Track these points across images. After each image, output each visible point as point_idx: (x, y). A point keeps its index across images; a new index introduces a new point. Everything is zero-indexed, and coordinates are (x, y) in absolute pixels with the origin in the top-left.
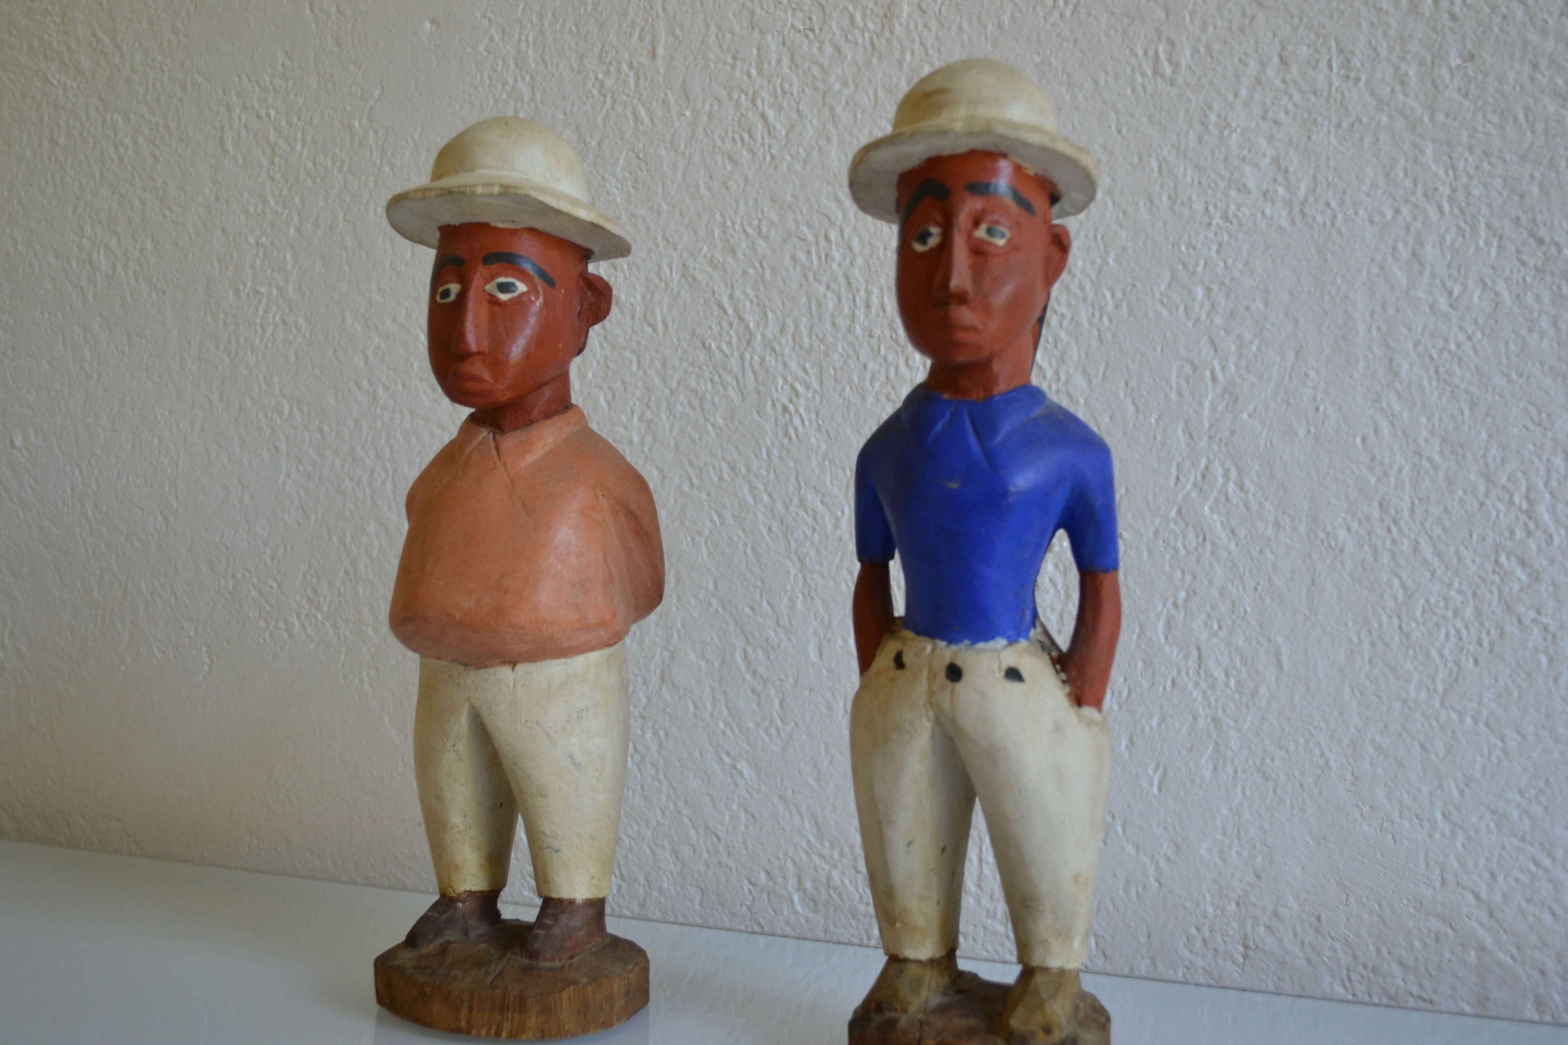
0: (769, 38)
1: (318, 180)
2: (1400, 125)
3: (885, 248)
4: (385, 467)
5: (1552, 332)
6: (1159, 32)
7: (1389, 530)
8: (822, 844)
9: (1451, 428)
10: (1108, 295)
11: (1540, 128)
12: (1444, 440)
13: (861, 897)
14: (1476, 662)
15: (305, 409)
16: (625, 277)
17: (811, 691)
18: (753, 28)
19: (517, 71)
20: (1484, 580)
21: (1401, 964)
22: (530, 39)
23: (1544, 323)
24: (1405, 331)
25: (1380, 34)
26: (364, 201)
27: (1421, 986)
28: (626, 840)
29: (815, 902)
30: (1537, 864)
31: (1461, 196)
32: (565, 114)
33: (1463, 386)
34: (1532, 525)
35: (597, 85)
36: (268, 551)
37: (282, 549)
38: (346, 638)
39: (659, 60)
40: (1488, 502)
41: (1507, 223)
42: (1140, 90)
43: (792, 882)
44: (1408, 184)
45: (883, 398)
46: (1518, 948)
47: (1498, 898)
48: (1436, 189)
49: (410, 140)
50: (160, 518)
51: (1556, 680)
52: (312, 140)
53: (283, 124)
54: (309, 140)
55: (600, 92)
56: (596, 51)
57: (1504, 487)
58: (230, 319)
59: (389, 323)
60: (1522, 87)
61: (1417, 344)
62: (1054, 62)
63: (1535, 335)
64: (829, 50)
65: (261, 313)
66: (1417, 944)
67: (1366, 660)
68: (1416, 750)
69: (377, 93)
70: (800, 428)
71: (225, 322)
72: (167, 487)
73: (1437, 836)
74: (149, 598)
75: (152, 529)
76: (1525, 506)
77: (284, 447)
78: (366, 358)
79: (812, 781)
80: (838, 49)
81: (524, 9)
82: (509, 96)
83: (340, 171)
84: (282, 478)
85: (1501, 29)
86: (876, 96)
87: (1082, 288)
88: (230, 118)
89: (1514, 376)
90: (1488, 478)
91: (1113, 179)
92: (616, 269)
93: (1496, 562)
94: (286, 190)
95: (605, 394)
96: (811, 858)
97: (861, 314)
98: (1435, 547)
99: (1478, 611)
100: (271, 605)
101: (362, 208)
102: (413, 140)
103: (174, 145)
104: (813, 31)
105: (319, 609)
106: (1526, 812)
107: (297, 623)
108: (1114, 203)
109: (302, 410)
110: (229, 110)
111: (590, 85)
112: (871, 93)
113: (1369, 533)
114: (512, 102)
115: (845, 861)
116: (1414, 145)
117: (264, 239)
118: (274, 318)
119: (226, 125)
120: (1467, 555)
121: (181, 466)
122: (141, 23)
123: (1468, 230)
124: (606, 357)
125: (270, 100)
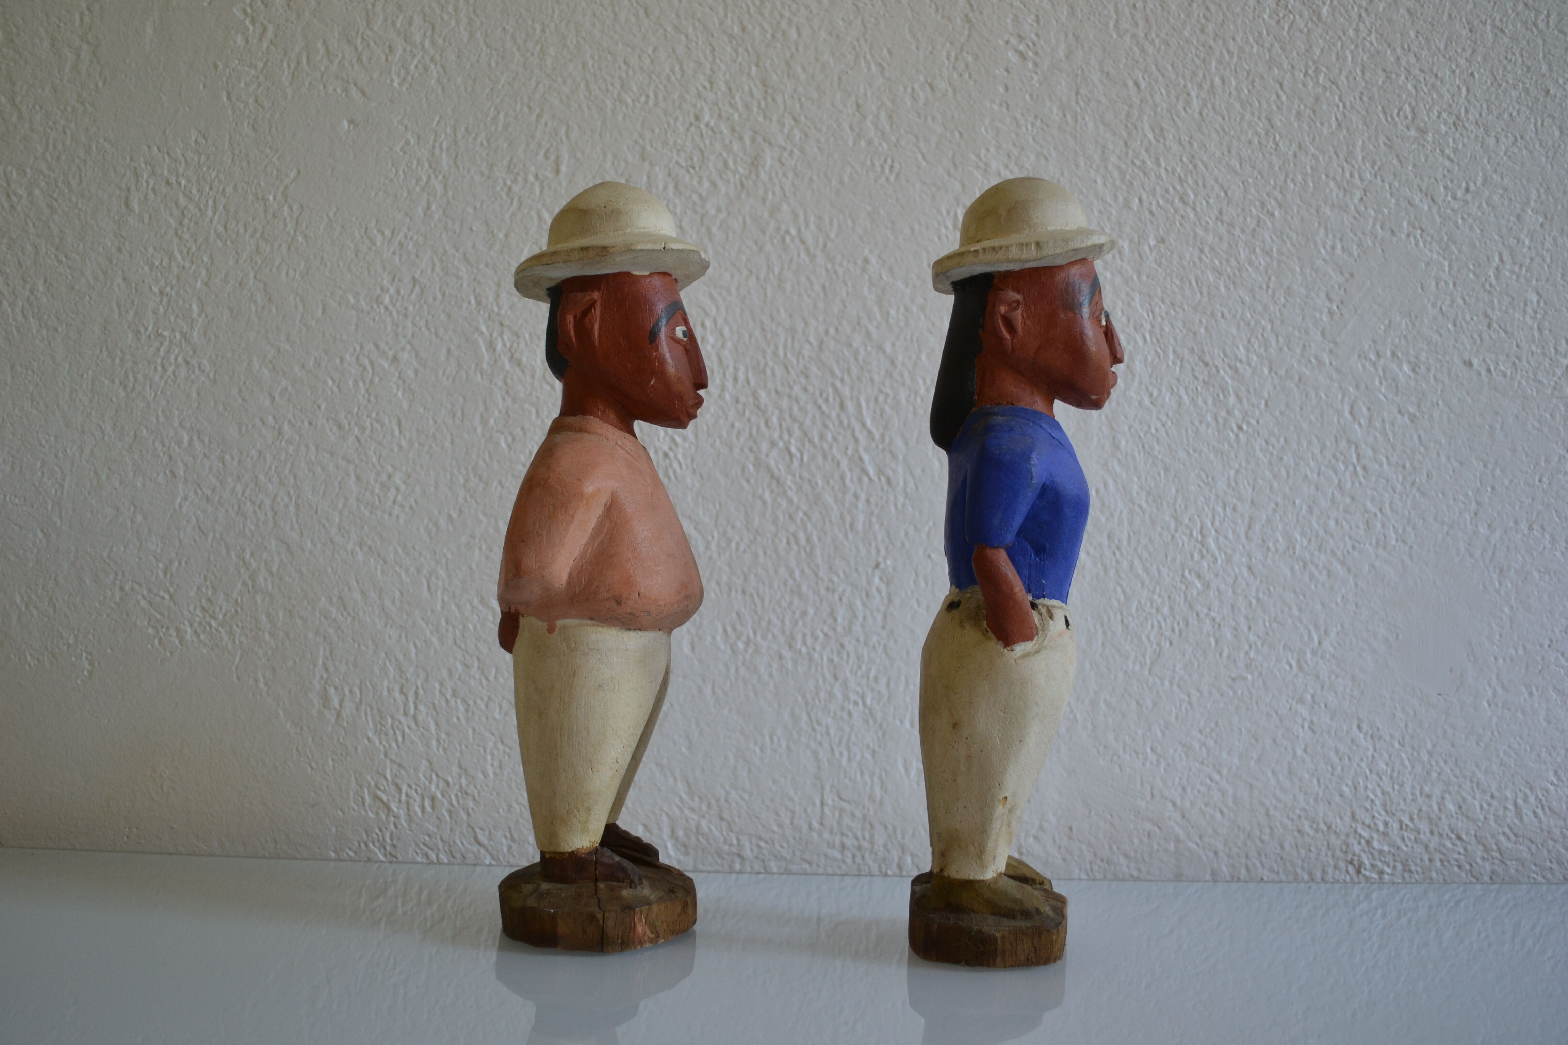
0: (657, 169)
1: (229, 242)
2: (1118, 280)
3: (750, 336)
4: (289, 493)
5: (1214, 424)
6: (957, 200)
7: (1114, 554)
8: (692, 800)
9: (1153, 485)
10: (921, 382)
11: (1205, 291)
12: (1148, 493)
13: (725, 840)
14: (1171, 643)
15: (206, 440)
16: (527, 344)
17: (684, 677)
18: (644, 160)
19: (431, 171)
20: (1175, 588)
21: (1126, 856)
22: (444, 146)
23: (1209, 419)
24: (1123, 418)
25: (1105, 219)
26: (277, 264)
27: (1139, 870)
28: (517, 807)
29: (685, 846)
30: (1211, 779)
31: (1157, 330)
32: (475, 209)
33: (1160, 457)
34: (1204, 551)
35: (506, 189)
36: (161, 565)
37: (176, 564)
38: (241, 643)
39: (562, 176)
40: (1177, 536)
41: (1186, 351)
42: (944, 239)
43: (666, 831)
44: (1124, 320)
45: (746, 450)
46: (1201, 838)
47: (1188, 804)
48: (1142, 325)
49: (325, 217)
50: (40, 535)
51: (1221, 655)
52: (224, 208)
53: (194, 191)
54: (221, 207)
55: (508, 195)
56: (505, 162)
57: (1187, 526)
58: (128, 357)
59: (297, 369)
60: (1194, 263)
61: (1130, 427)
62: (882, 212)
63: (1204, 425)
64: (706, 184)
65: (162, 353)
66: (1136, 841)
67: (1100, 643)
68: (1134, 705)
69: (292, 175)
70: (678, 471)
71: (122, 360)
72: (50, 507)
73: (1148, 764)
74: (23, 609)
75: (30, 545)
76: (1200, 538)
77: (182, 474)
78: (273, 399)
79: (684, 750)
80: (714, 184)
81: (439, 122)
82: (423, 189)
83: (252, 236)
84: (179, 500)
85: (1181, 224)
86: (744, 222)
87: (902, 375)
88: (138, 181)
89: (1191, 451)
90: (1176, 519)
91: (925, 300)
92: (518, 337)
93: (1183, 575)
94: (194, 248)
95: (506, 439)
96: (682, 812)
97: (729, 385)
98: (1144, 565)
99: (1171, 609)
100: (162, 615)
101: (274, 270)
102: (328, 217)
103: (74, 199)
104: (693, 168)
105: (213, 617)
106: (1203, 744)
107: (189, 630)
108: (925, 316)
109: (203, 441)
110: (137, 175)
111: (499, 189)
112: (740, 219)
113: (1101, 556)
114: (425, 195)
115: (712, 812)
116: (1128, 294)
117: (168, 289)
118: (176, 359)
119: (133, 187)
120: (1164, 571)
121: (66, 487)
122: (43, 90)
123: (1161, 353)
124: (507, 408)
125: (181, 170)
